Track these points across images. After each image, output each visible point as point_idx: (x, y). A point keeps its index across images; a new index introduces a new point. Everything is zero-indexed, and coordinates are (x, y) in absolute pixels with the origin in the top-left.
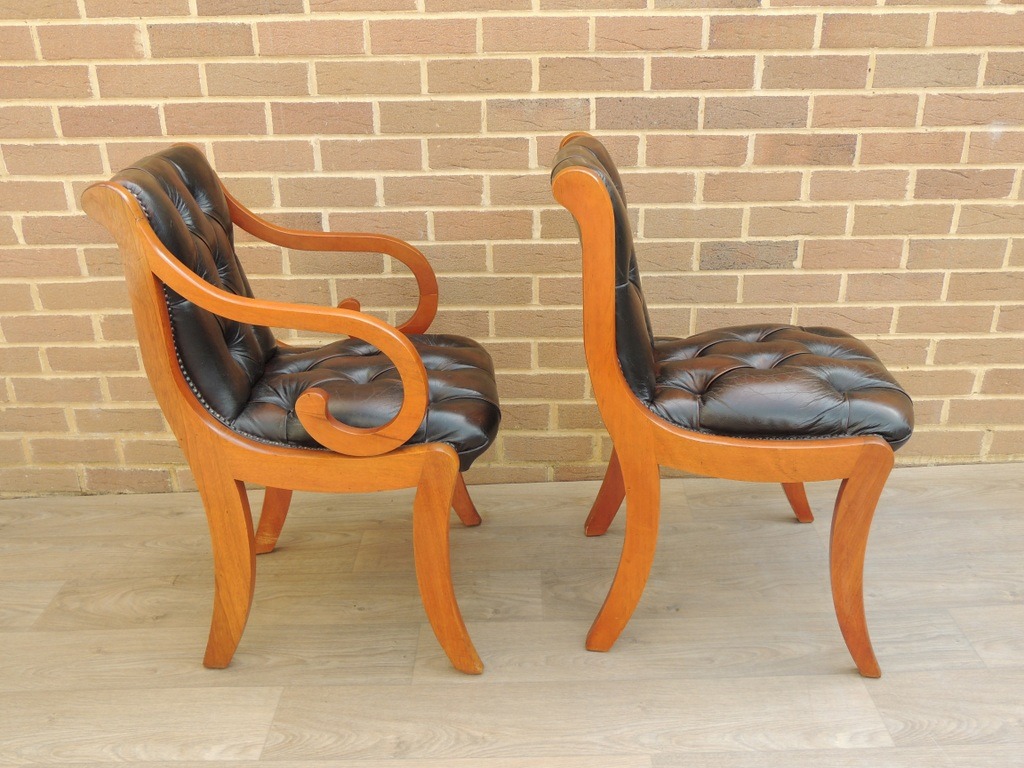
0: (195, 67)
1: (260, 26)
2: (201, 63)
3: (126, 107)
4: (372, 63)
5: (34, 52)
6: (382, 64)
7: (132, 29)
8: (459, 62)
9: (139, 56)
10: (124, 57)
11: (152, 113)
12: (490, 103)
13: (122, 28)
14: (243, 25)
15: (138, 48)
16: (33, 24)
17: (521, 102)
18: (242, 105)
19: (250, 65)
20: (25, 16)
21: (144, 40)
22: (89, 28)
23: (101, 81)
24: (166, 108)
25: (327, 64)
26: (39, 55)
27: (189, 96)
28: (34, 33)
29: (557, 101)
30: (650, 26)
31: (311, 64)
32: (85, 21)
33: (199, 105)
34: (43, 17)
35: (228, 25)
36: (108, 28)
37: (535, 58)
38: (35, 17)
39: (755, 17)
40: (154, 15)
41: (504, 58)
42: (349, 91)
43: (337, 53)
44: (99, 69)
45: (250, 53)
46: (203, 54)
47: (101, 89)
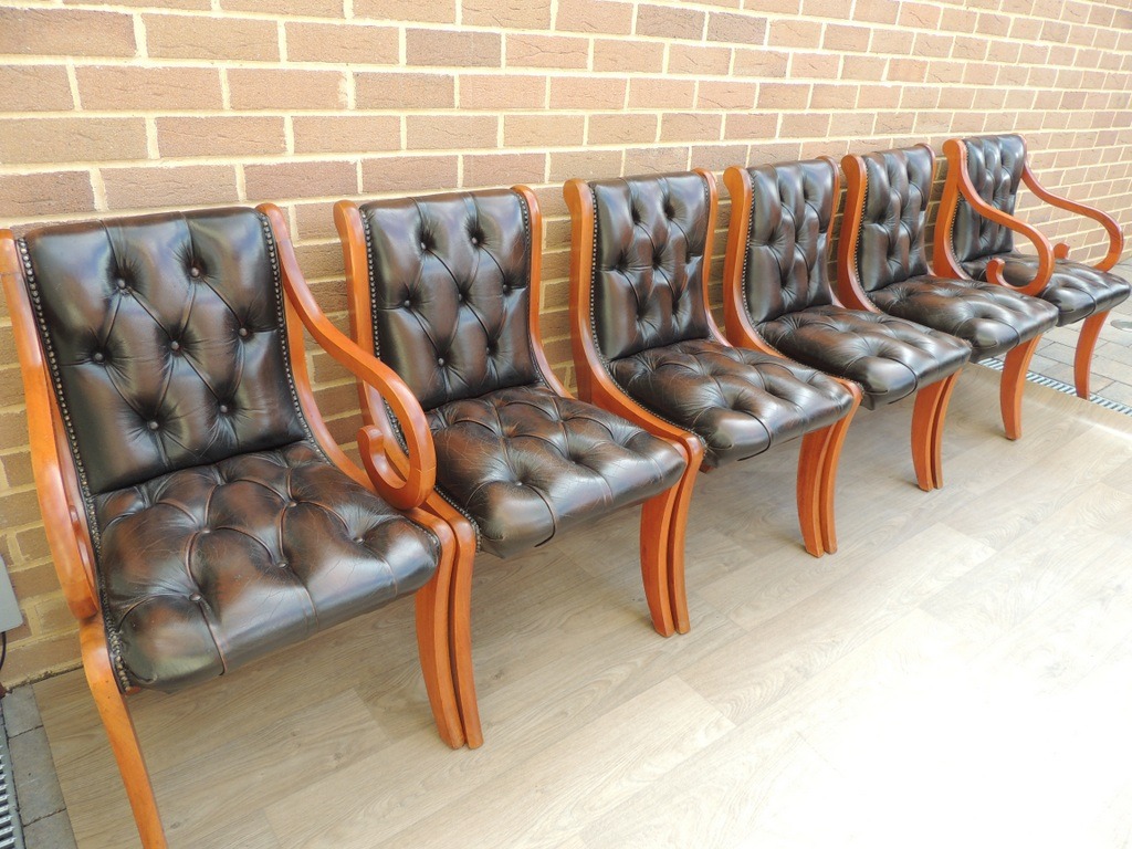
0: (397, 120)
1: (463, 78)
2: (403, 115)
3: (324, 163)
4: (549, 117)
5: (221, 101)
6: (557, 117)
7: (339, 76)
8: (611, 117)
9: (342, 107)
10: (326, 107)
11: (349, 169)
12: (628, 151)
13: (327, 75)
14: (448, 77)
15: (342, 98)
16: (223, 66)
17: (647, 150)
18: (438, 159)
19: (448, 117)
20: (214, 54)
21: (348, 88)
22: (290, 72)
23: (297, 135)
24: (364, 163)
25: (513, 117)
26: (226, 104)
27: (387, 150)
28: (223, 77)
29: (670, 149)
30: (729, 89)
31: (501, 116)
32: (284, 65)
33: (397, 159)
34: (236, 58)
35: (434, 76)
36: (311, 74)
37: (659, 113)
38: (227, 57)
39: (782, 85)
40: (362, 62)
41: (641, 113)
42: (528, 143)
43: (524, 107)
44: (296, 121)
45: (451, 105)
46: (407, 105)
47: (297, 143)
